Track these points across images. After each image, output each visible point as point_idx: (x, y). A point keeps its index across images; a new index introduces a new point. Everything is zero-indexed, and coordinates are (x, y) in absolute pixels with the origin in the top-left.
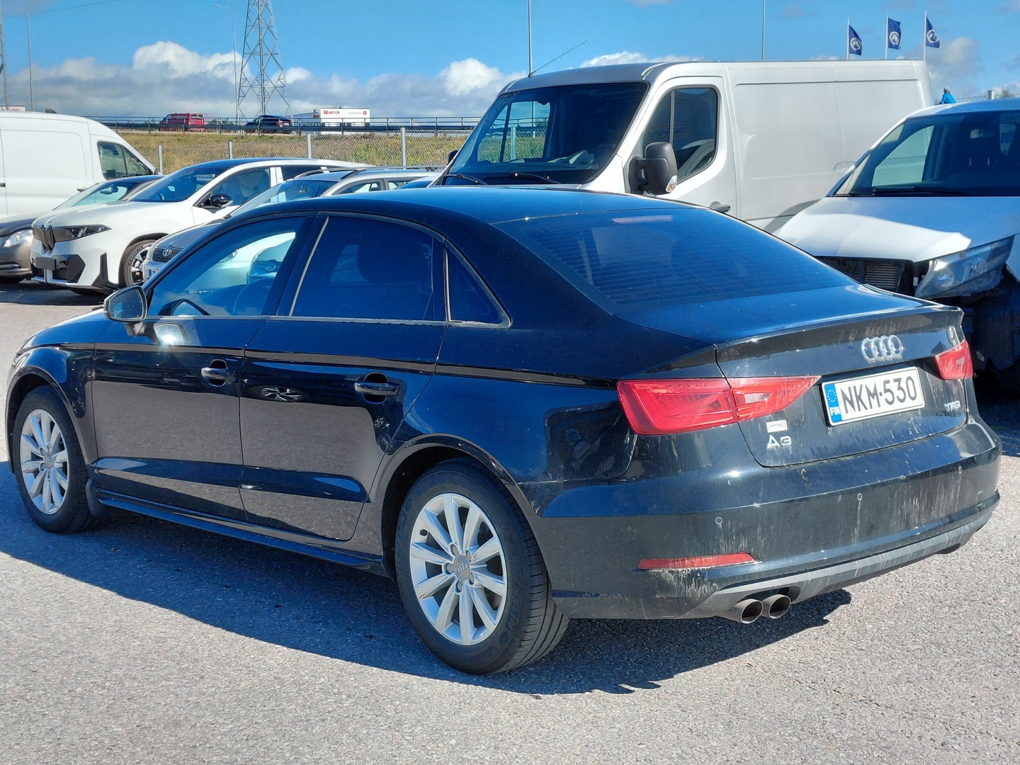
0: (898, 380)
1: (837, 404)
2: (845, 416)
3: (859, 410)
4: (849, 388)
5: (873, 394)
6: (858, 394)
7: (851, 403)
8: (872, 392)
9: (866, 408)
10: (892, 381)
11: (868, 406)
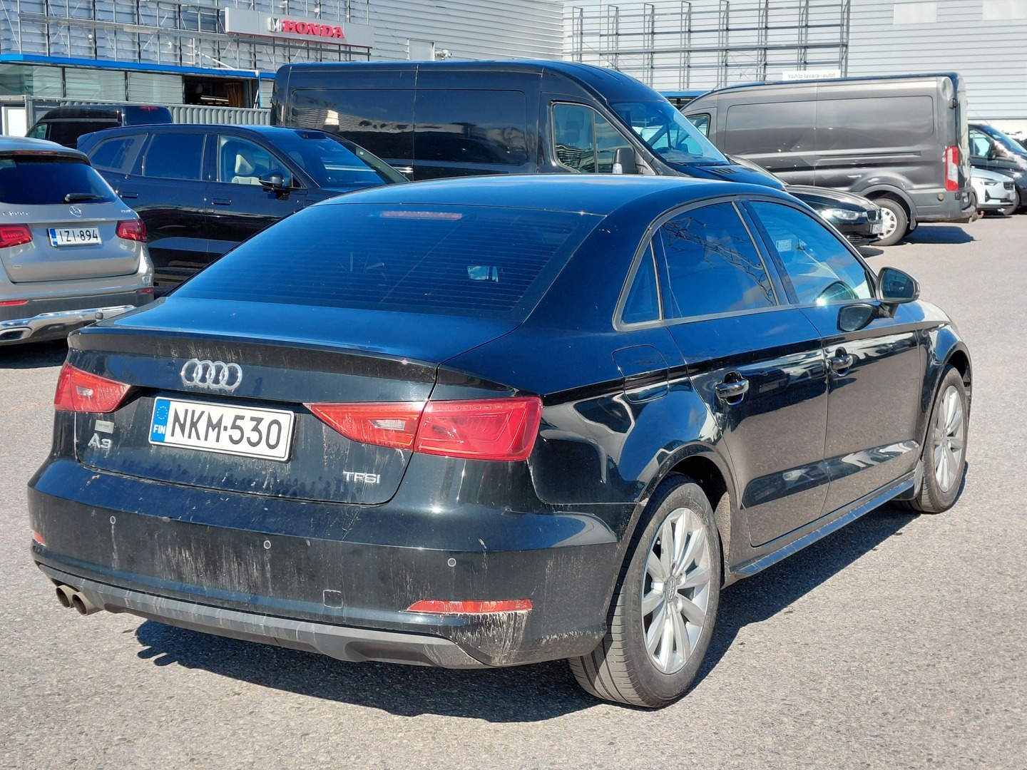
0: (259, 420)
1: (164, 423)
2: (168, 438)
3: (189, 437)
4: (187, 411)
5: (215, 426)
6: (195, 420)
7: (183, 428)
8: (214, 422)
9: (199, 438)
10: (247, 418)
11: (202, 435)
